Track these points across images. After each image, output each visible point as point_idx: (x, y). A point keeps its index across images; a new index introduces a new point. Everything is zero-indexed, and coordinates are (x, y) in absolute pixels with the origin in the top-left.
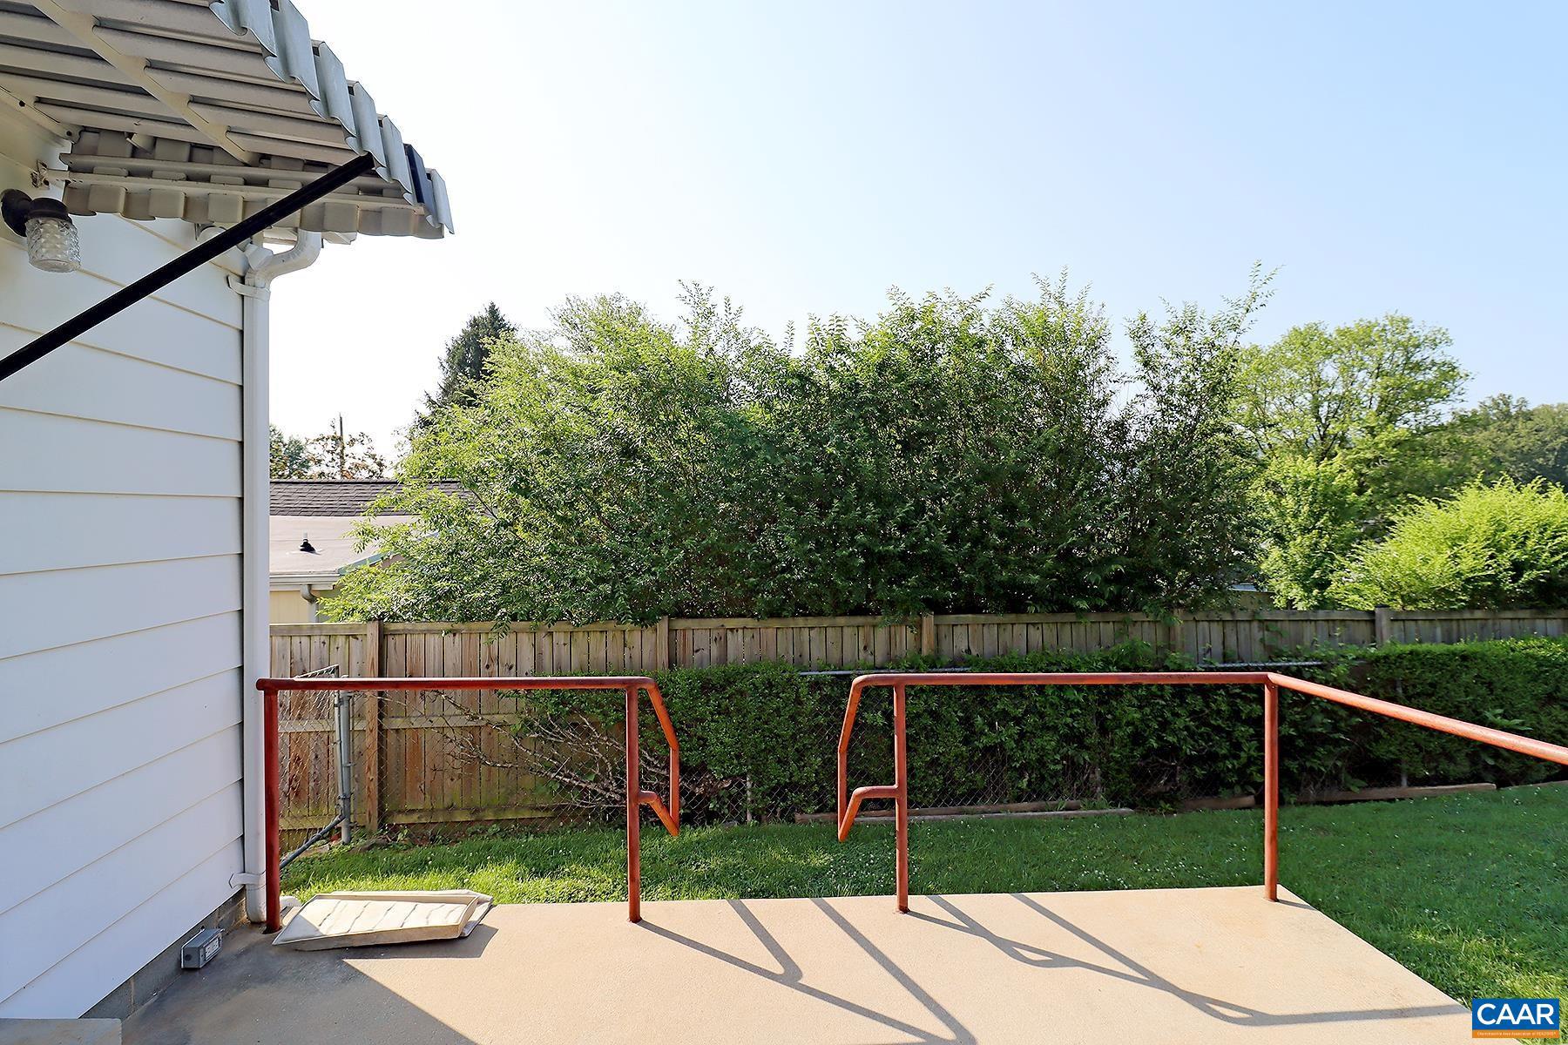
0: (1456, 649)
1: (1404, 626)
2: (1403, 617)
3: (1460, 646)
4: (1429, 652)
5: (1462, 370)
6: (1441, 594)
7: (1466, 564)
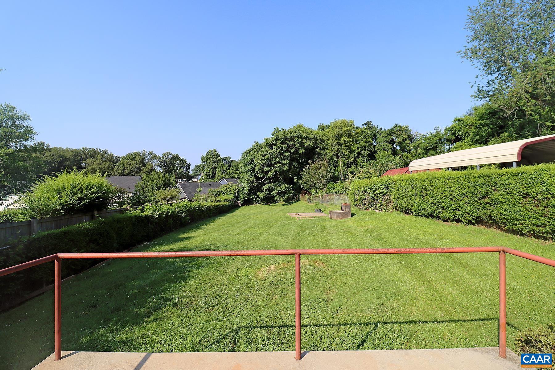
0: (62, 230)
1: (41, 225)
2: (41, 221)
3: (63, 229)
4: (53, 233)
5: (34, 131)
6: (54, 211)
7: (64, 199)
